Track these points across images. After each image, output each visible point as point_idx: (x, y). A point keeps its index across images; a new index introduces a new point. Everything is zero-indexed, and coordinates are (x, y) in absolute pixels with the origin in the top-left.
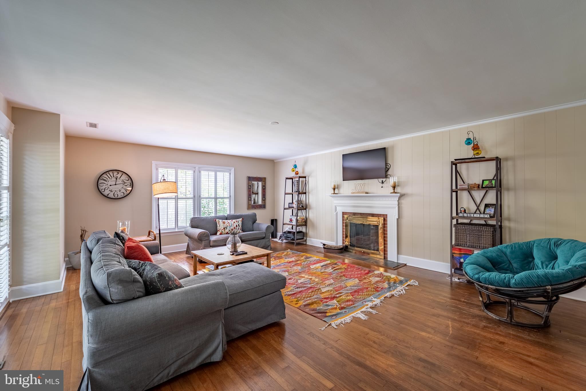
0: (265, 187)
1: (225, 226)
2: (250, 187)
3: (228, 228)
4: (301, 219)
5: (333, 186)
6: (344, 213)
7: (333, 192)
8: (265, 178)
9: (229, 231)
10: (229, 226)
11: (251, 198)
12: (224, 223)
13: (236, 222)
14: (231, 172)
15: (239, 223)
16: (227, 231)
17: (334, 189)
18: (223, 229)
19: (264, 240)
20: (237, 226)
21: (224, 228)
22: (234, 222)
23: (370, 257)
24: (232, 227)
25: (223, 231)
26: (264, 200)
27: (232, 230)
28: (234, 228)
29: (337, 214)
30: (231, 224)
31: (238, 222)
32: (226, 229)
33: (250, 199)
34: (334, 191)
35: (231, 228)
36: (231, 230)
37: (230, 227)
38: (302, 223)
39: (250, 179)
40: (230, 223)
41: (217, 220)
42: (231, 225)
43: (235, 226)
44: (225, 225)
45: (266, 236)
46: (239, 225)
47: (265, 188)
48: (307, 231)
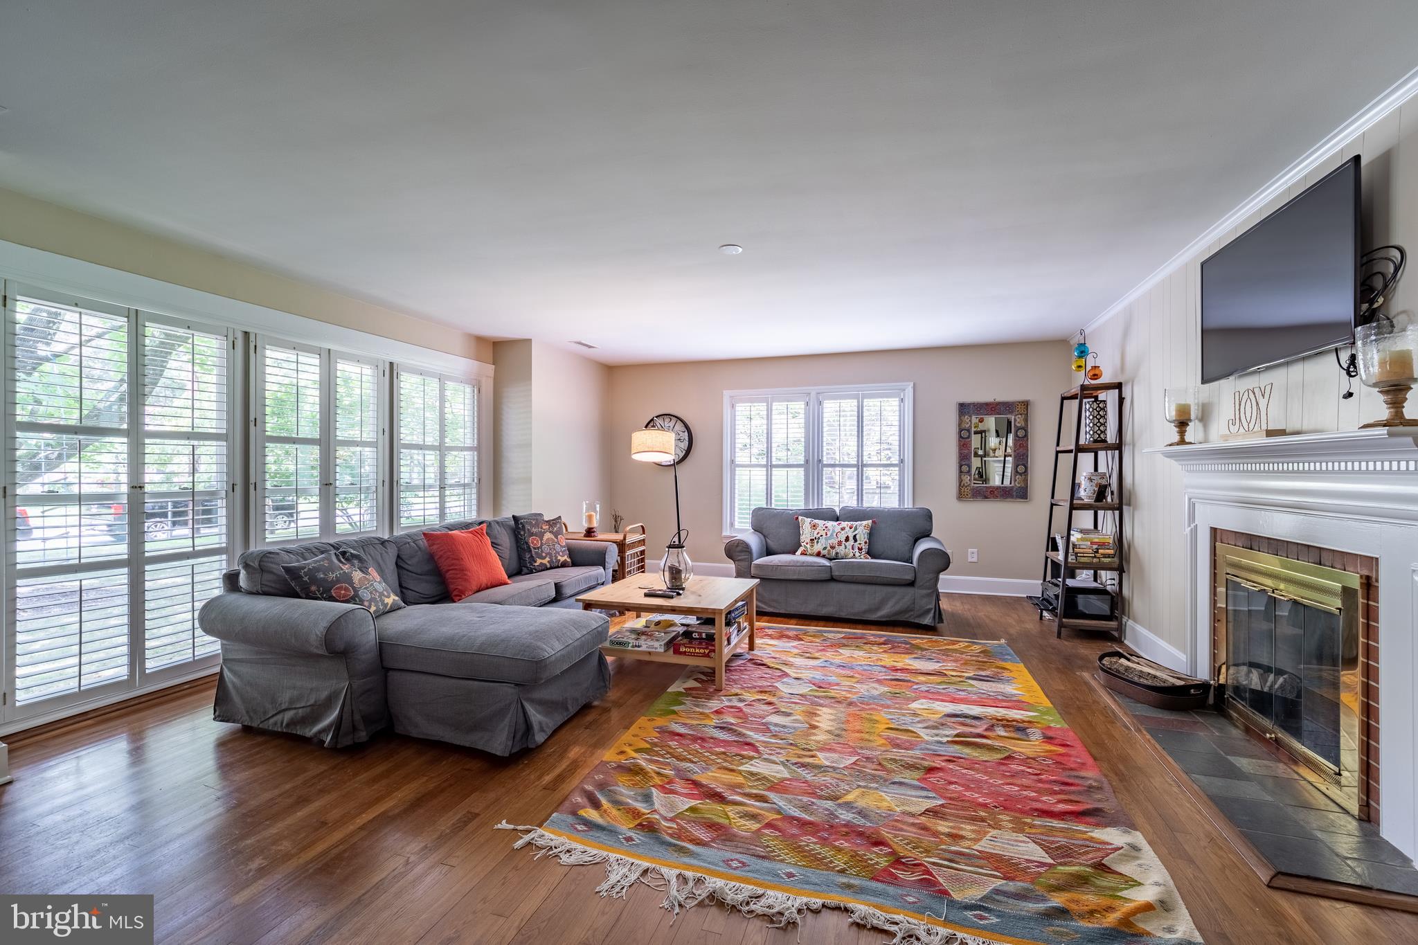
0: (1026, 431)
1: (815, 535)
2: (965, 434)
3: (822, 540)
4: (1092, 543)
5: (1174, 413)
6: (1216, 534)
7: (1176, 438)
8: (1026, 404)
9: (825, 548)
10: (824, 536)
11: (969, 466)
12: (814, 526)
13: (847, 529)
14: (904, 395)
15: (856, 532)
16: (818, 547)
17: (1182, 424)
18: (808, 541)
19: (910, 590)
20: (847, 539)
21: (812, 540)
22: (843, 529)
23: (1296, 777)
24: (834, 541)
25: (808, 546)
26: (1021, 474)
27: (833, 547)
28: (840, 543)
29: (1194, 532)
30: (831, 531)
31: (856, 529)
32: (818, 542)
33: (965, 468)
34: (1182, 433)
35: (830, 542)
36: (829, 548)
37: (826, 539)
38: (1095, 560)
39: (963, 408)
40: (829, 530)
41: (800, 518)
42: (832, 535)
43: (843, 540)
44: (816, 533)
45: (918, 580)
46: (855, 536)
47: (1026, 436)
48: (1125, 592)
